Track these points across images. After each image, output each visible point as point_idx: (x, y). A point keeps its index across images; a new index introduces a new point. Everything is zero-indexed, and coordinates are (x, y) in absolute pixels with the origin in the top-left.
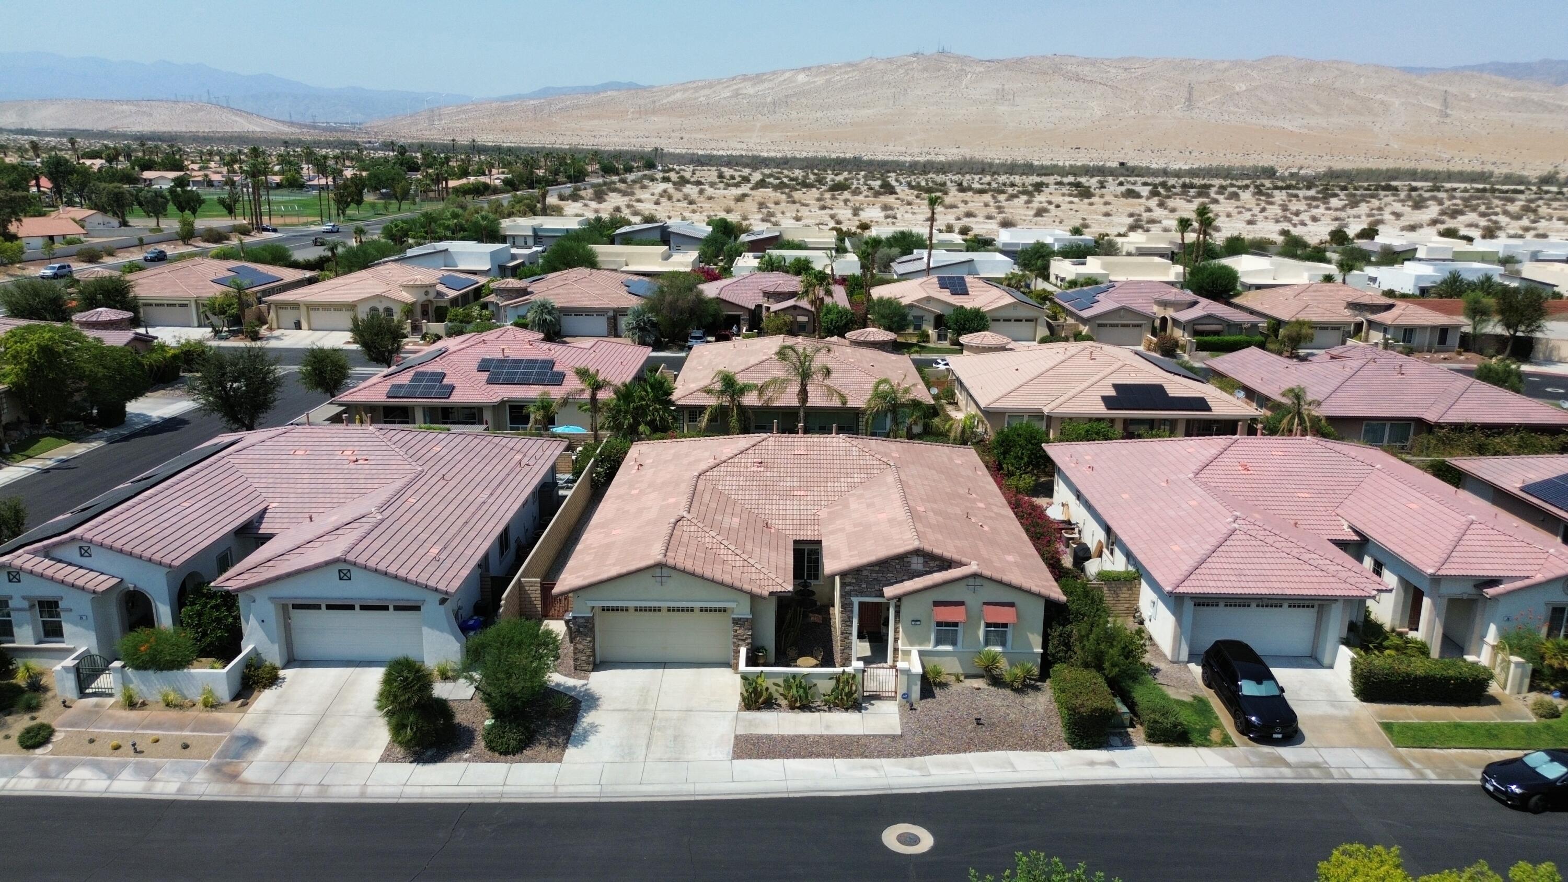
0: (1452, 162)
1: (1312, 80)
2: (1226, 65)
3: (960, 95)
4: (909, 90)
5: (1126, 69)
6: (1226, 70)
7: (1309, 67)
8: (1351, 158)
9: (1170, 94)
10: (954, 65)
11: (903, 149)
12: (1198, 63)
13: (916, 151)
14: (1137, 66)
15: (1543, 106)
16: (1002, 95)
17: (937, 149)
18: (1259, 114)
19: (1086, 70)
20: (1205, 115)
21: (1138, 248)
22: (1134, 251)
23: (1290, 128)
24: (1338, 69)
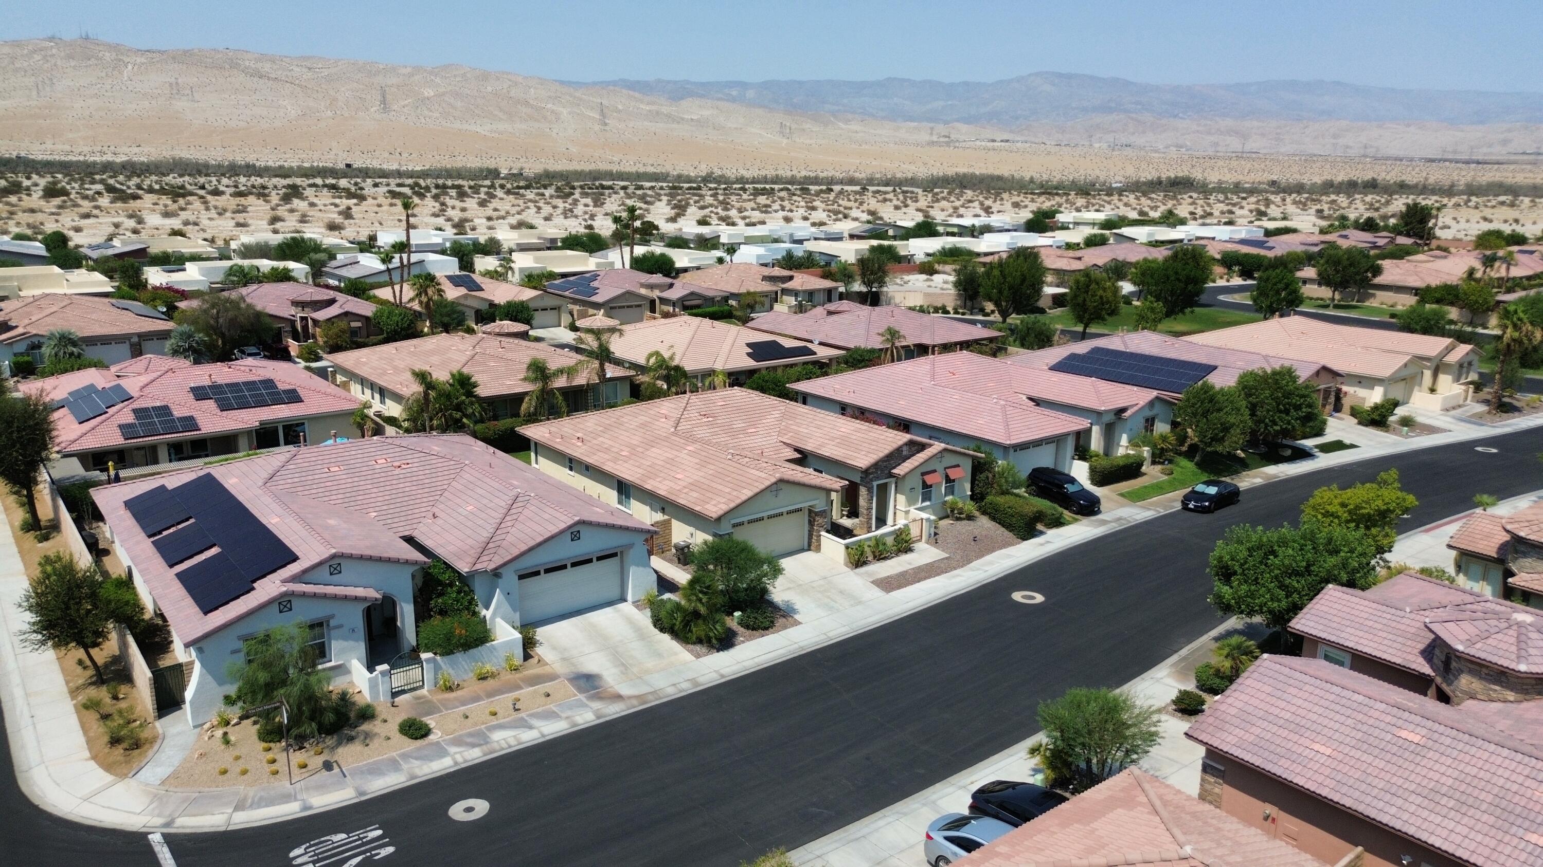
0: (622, 164)
1: (489, 89)
2: (409, 70)
3: (124, 88)
4: (54, 81)
5: (310, 69)
6: (411, 75)
7: (485, 77)
8: (543, 160)
9: (364, 96)
10: (107, 54)
11: (67, 148)
12: (381, 67)
13: (86, 149)
14: (320, 66)
15: (670, 118)
16: (176, 90)
17: (112, 148)
18: (452, 118)
19: (267, 67)
20: (403, 118)
21: (518, 244)
22: (514, 247)
23: (483, 132)
24: (510, 80)
